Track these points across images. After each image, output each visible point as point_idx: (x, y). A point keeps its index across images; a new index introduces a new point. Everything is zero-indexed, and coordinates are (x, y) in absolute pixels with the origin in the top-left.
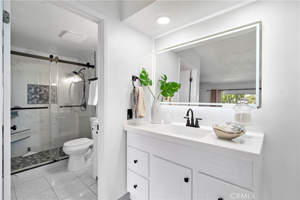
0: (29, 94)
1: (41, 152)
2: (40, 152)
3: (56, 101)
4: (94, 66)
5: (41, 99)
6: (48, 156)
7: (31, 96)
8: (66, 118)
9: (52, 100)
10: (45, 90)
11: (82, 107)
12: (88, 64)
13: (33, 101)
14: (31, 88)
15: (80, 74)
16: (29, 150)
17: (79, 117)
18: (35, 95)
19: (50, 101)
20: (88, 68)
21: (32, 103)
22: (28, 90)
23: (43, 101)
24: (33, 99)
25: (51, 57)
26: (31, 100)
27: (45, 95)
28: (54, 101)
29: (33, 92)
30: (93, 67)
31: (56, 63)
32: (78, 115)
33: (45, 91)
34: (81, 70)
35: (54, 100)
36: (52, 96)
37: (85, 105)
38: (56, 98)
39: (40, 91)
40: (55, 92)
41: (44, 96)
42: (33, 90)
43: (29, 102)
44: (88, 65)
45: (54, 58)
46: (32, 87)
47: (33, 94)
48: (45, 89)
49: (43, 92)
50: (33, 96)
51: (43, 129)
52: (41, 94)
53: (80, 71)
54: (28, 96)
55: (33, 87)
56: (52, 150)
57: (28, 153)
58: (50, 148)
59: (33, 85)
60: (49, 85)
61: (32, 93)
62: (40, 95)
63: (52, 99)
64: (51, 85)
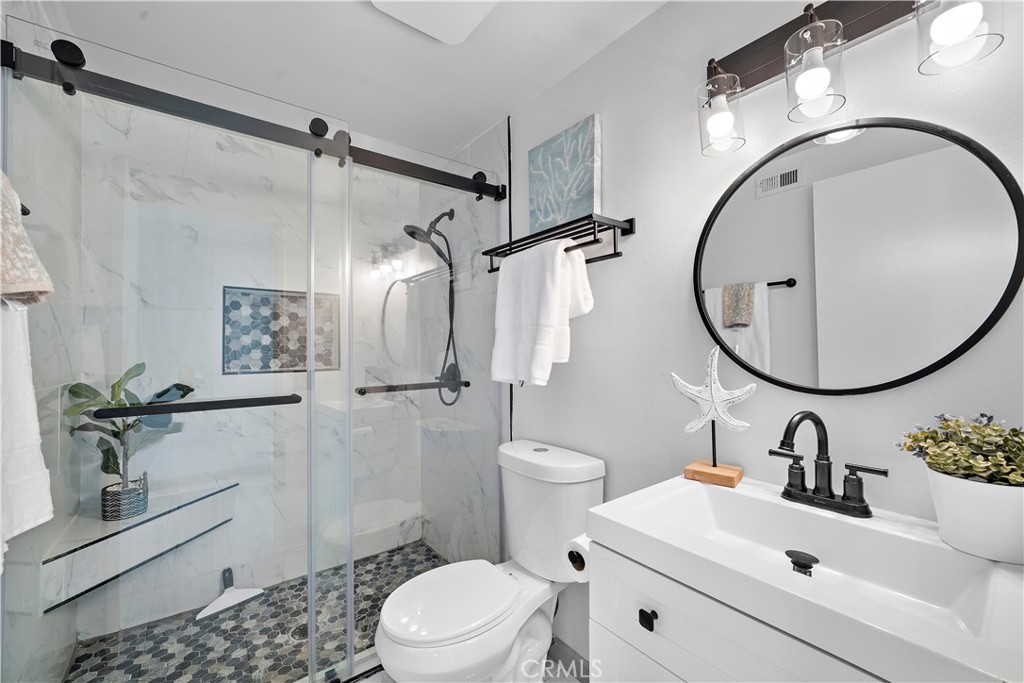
0: (229, 330)
1: (275, 588)
2: (272, 589)
3: (334, 358)
4: (504, 187)
5: (276, 349)
6: (303, 619)
7: (238, 338)
8: (375, 431)
9: (319, 357)
10: (292, 311)
11: (445, 391)
12: (480, 176)
13: (244, 360)
14: (236, 306)
15: (434, 237)
16: (228, 579)
17: (426, 432)
18: (256, 334)
19: (311, 362)
20: (479, 198)
21: (243, 367)
22: (226, 310)
23: (285, 358)
24: (247, 350)
25: (319, 127)
26: (236, 356)
27: (294, 335)
28: (327, 360)
29: (247, 322)
30: (499, 193)
31: (342, 164)
32: (418, 423)
33: (293, 317)
34: (438, 220)
35: (329, 353)
36: (321, 339)
37: (453, 379)
38: (334, 349)
39: (276, 316)
40: (330, 319)
41: (290, 336)
42: (246, 311)
43: (231, 365)
44: (479, 185)
45: (330, 136)
46: (243, 301)
47: (246, 331)
48: (293, 308)
49: (284, 321)
50: (247, 340)
51: (284, 484)
52: (277, 329)
53: (433, 225)
54: (226, 339)
55: (245, 297)
56: (319, 574)
57: (222, 592)
58: (310, 567)
59: (246, 292)
60: (305, 291)
61: (243, 324)
62: (274, 335)
63: (321, 349)
64: (313, 291)
